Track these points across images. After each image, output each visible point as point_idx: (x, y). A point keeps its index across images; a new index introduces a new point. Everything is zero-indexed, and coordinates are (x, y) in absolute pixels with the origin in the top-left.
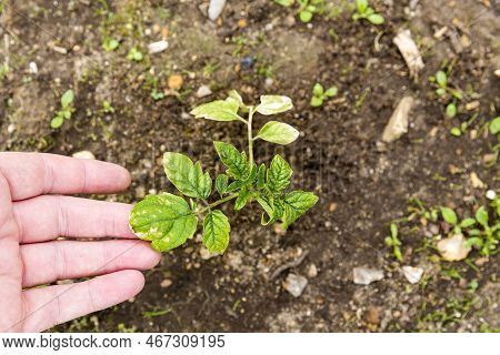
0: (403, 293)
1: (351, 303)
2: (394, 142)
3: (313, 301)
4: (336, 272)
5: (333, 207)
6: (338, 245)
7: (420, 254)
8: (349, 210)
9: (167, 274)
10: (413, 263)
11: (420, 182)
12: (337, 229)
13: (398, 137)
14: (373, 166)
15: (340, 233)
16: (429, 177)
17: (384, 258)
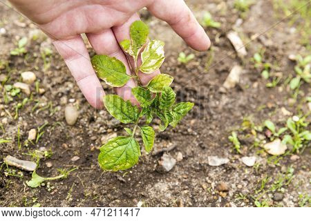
0: (243, 174)
1: (207, 178)
2: (231, 88)
3: (180, 177)
4: (196, 159)
5: (193, 121)
6: (197, 144)
7: (253, 151)
8: (203, 124)
9: (76, 153)
10: (248, 156)
11: (250, 112)
12: (196, 134)
13: (233, 86)
14: (219, 100)
15: (198, 136)
16: (255, 109)
17: (229, 153)
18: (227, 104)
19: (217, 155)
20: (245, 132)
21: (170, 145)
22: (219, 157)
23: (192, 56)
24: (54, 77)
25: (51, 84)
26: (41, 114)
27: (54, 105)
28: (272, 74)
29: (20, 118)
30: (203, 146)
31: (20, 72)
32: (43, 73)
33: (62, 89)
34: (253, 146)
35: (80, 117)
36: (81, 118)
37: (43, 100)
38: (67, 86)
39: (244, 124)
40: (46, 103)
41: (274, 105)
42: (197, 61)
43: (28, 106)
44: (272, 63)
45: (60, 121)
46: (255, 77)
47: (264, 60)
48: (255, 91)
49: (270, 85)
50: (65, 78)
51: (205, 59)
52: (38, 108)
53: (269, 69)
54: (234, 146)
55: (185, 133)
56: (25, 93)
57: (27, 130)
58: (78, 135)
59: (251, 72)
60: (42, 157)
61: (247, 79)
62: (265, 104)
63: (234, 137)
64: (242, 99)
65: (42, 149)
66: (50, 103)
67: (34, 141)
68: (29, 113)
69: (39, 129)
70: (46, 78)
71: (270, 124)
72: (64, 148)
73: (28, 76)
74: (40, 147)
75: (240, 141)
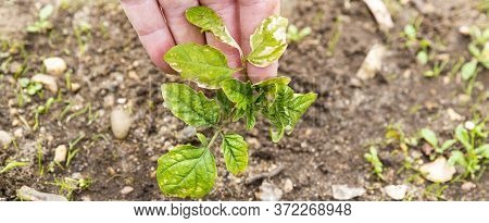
2: (369, 80)
4: (313, 189)
5: (309, 131)
6: (316, 167)
7: (402, 176)
8: (326, 135)
9: (128, 181)
10: (395, 184)
11: (398, 115)
12: (313, 150)
13: (372, 75)
14: (349, 97)
15: (317, 155)
16: (407, 111)
17: (365, 179)
18: (362, 104)
19: (347, 183)
20: (390, 147)
21: (273, 169)
22: (349, 186)
23: (307, 31)
24: (94, 65)
25: (90, 77)
26: (74, 122)
27: (94, 108)
28: (432, 56)
29: (42, 129)
30: (324, 169)
31: (41, 58)
32: (77, 59)
33: (106, 84)
34: (402, 169)
35: (134, 126)
36: (136, 128)
37: (78, 101)
38: (114, 79)
39: (388, 135)
40: (81, 106)
41: (436, 105)
42: (315, 38)
43: (54, 110)
44: (433, 39)
45: (103, 132)
46: (407, 62)
47: (420, 34)
48: (406, 83)
49: (430, 73)
50: (112, 66)
51: (327, 35)
52: (69, 113)
53: (429, 49)
54: (373, 168)
55: (297, 149)
56: (49, 90)
57: (52, 146)
58: (131, 154)
59: (400, 53)
60: (76, 188)
61: (393, 65)
62: (422, 103)
63: (373, 155)
64: (386, 97)
65: (76, 175)
66: (88, 104)
67: (63, 163)
68: (56, 121)
69: (71, 146)
70: (81, 66)
71: (429, 134)
72: (109, 174)
73: (55, 63)
74: (73, 172)
75: (382, 161)
